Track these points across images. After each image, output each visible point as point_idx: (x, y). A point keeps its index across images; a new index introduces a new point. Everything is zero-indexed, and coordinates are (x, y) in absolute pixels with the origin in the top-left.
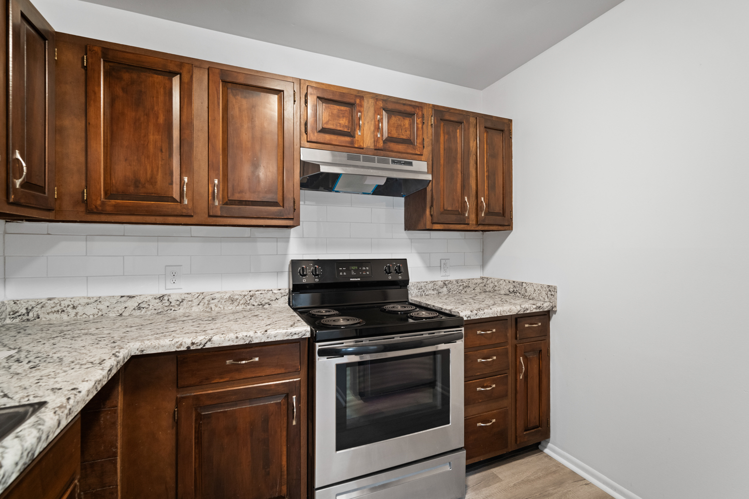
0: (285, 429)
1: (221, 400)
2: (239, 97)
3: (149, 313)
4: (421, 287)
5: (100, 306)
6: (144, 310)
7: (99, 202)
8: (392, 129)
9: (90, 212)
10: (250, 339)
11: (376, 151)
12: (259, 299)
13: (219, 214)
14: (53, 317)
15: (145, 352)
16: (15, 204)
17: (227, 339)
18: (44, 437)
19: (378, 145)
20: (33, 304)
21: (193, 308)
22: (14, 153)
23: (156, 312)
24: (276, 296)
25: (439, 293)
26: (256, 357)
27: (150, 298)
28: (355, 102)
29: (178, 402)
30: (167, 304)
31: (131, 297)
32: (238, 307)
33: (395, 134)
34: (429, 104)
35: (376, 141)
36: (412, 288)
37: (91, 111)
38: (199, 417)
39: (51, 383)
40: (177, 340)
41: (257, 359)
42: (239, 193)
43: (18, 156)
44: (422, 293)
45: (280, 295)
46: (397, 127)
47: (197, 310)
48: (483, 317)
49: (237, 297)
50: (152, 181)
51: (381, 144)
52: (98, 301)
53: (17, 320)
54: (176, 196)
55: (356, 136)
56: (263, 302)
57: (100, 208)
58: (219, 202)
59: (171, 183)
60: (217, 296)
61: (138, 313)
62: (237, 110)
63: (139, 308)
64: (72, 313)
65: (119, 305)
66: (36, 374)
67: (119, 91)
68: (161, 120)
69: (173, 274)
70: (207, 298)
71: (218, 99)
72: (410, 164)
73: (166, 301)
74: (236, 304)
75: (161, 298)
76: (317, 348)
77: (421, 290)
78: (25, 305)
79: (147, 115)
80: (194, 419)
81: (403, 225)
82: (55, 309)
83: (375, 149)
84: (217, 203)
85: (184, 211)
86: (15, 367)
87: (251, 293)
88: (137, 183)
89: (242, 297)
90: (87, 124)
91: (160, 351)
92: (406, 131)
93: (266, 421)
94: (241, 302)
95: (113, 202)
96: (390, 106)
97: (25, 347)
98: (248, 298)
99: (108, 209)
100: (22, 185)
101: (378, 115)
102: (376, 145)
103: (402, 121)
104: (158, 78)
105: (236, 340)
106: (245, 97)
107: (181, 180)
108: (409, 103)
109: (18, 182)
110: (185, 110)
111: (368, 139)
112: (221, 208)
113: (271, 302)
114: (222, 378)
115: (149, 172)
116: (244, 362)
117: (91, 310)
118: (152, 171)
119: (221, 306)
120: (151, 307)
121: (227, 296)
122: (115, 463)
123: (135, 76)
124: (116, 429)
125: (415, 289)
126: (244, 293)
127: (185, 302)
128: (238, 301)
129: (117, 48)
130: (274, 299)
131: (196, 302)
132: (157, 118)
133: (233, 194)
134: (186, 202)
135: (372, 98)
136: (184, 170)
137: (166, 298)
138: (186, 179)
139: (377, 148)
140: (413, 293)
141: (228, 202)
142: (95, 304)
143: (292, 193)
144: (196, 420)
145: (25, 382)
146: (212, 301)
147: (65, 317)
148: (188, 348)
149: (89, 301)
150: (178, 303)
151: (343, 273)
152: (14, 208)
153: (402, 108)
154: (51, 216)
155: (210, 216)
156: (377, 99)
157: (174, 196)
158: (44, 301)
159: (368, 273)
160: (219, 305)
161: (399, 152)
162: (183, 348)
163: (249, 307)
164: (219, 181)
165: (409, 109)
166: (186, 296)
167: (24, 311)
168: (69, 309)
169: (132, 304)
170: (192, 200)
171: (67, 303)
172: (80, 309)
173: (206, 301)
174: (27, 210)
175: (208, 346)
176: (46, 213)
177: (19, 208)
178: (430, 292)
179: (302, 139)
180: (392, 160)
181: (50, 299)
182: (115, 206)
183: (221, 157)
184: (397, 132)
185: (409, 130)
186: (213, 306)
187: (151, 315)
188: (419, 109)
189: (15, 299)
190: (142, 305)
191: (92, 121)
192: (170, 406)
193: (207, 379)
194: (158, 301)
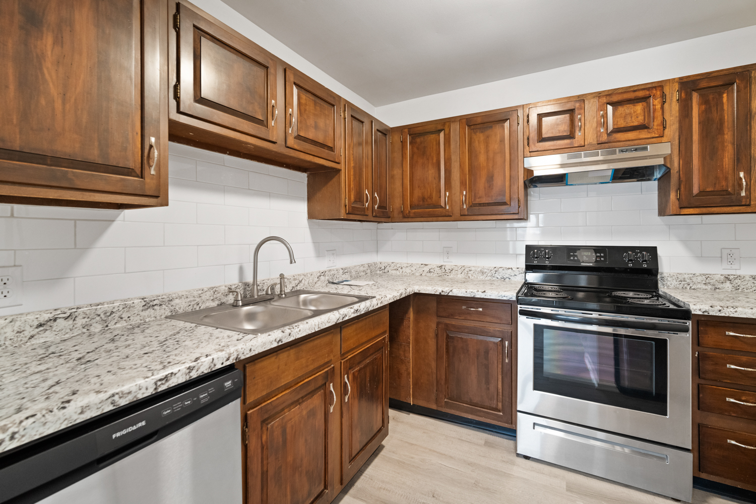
0: (501, 363)
1: (460, 329)
2: (478, 134)
3: (434, 275)
4: (684, 278)
5: (412, 269)
6: (432, 273)
7: (408, 212)
8: (619, 120)
9: (404, 217)
10: (474, 294)
11: (599, 145)
12: (501, 274)
13: (466, 213)
14: (394, 272)
15: (421, 292)
16: (376, 216)
17: (461, 292)
18: (372, 306)
19: (600, 139)
20: (387, 264)
21: (458, 275)
22: (375, 194)
23: (438, 275)
24: (514, 272)
25: (716, 289)
26: (481, 308)
27: (435, 266)
28: (575, 107)
29: (438, 324)
30: (444, 271)
31: (426, 265)
32: (486, 278)
33: (622, 124)
34: (674, 79)
35: (599, 135)
36: (669, 279)
37: (404, 163)
38: (448, 337)
39: (380, 293)
40: (435, 288)
41: (481, 309)
42: (479, 198)
43: (376, 195)
44: (686, 286)
45: (518, 273)
46: (625, 117)
47: (461, 277)
48: (732, 315)
49: (486, 271)
50: (431, 197)
51: (605, 138)
52: (411, 266)
53: (381, 272)
54: (443, 204)
55: (576, 136)
56: (505, 277)
57: (408, 215)
58: (466, 207)
59: (440, 197)
60: (473, 269)
61: (429, 274)
62: (477, 142)
63: (430, 272)
64: (401, 270)
65: (420, 269)
66: (378, 290)
67: (415, 149)
68: (435, 161)
69: (447, 252)
70: (467, 269)
71: (465, 138)
72: (646, 149)
73: (443, 269)
74: (485, 275)
75: (441, 267)
76: (519, 309)
77: (683, 283)
78: (384, 265)
79: (428, 159)
80: (445, 337)
81: (657, 211)
82: (394, 268)
83: (598, 144)
84: (465, 207)
85: (447, 213)
86: (373, 287)
87: (496, 269)
88: (423, 199)
89: (490, 271)
90: (403, 171)
91: (427, 292)
92: (637, 117)
93: (487, 352)
94: (489, 275)
95: (413, 211)
96: (615, 99)
97: (379, 282)
98: (493, 272)
99: (411, 215)
100: (377, 208)
101: (601, 111)
102: (599, 140)
103: (631, 109)
104: (433, 136)
105: (466, 293)
106: (482, 132)
107: (445, 194)
108: (643, 87)
109: (376, 206)
110: (447, 151)
111: (590, 136)
112: (468, 209)
113: (510, 277)
114: (460, 317)
115: (429, 192)
116: (472, 309)
117: (408, 270)
118: (431, 191)
119: (475, 276)
120: (435, 272)
121: (479, 269)
122: (410, 348)
123: (422, 139)
124: (410, 330)
125: (674, 281)
126: (491, 269)
127: (453, 270)
128: (487, 273)
129: (415, 126)
130: (513, 275)
131: (460, 271)
132: (433, 159)
133: (475, 200)
134: (448, 208)
135: (594, 97)
136: (446, 188)
137: (443, 267)
138: (448, 194)
139: (600, 142)
140: (671, 284)
141: (472, 206)
142: (410, 267)
143: (517, 194)
144: (446, 338)
145: (373, 292)
146: (470, 272)
147: (398, 272)
148: (440, 293)
149: (407, 265)
150: (450, 271)
151: (574, 258)
152: (375, 218)
153: (631, 96)
154: (390, 220)
155: (461, 215)
156: (599, 97)
157: (442, 205)
158: (391, 263)
159: (602, 259)
160: (474, 275)
161: (629, 140)
162: (438, 293)
163: (494, 279)
164: (466, 192)
165: (641, 94)
166: (454, 267)
167: (384, 268)
168: (400, 269)
169: (426, 269)
170: (451, 206)
171: (398, 265)
172: (404, 269)
173: (465, 271)
174: (380, 218)
175: (450, 294)
176: (387, 219)
177: (377, 218)
178: (699, 286)
179: (525, 150)
180: (619, 150)
181: (392, 263)
182: (414, 213)
183: (467, 176)
184: (625, 121)
185: (642, 114)
186: (470, 275)
187: (436, 276)
188: (656, 90)
189: (381, 261)
190: (431, 270)
191: (404, 169)
192: (434, 326)
193: (452, 315)
194: (439, 268)
